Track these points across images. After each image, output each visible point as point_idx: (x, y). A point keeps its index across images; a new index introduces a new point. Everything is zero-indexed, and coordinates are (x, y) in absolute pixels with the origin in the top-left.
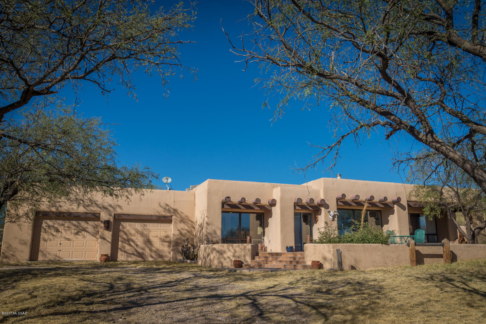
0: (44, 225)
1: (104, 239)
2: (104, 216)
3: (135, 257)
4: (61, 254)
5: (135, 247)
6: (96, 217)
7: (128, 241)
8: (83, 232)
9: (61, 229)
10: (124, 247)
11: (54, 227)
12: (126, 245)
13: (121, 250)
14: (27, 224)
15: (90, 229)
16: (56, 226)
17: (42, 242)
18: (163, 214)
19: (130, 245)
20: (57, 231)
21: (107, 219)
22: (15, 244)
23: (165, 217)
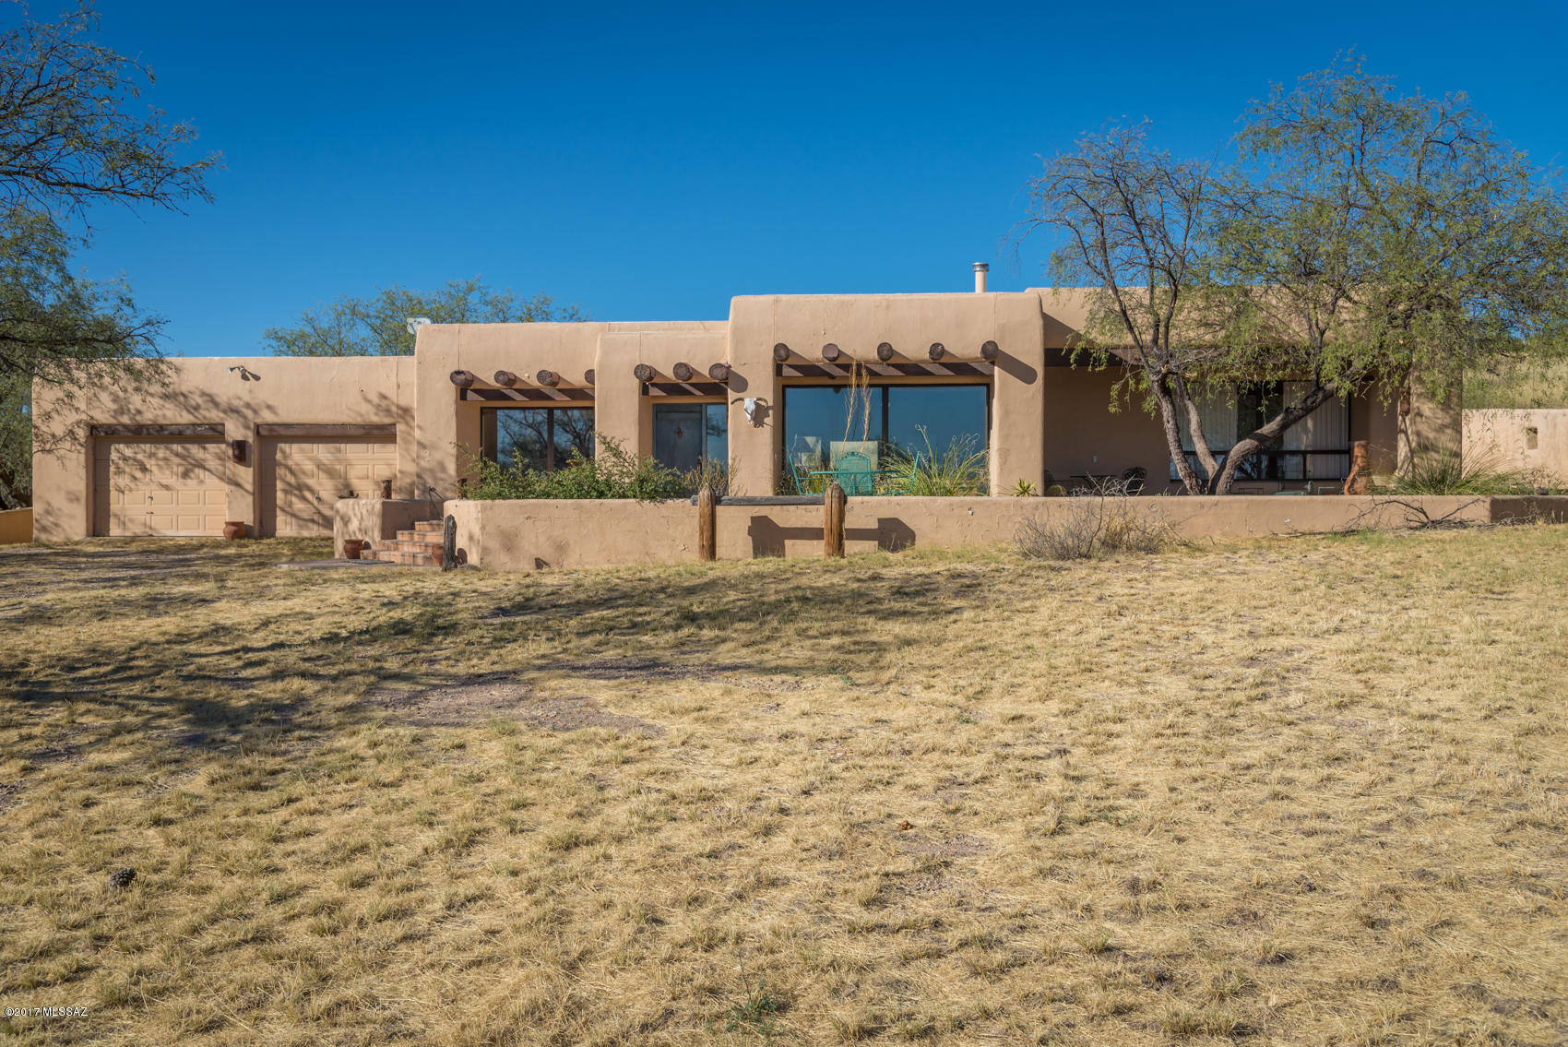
0: (114, 456)
1: (238, 485)
2: (234, 431)
3: (315, 527)
4: (155, 522)
5: (316, 503)
6: (214, 433)
7: (299, 489)
8: (197, 470)
9: (150, 464)
10: (290, 504)
11: (135, 460)
12: (294, 499)
13: (283, 510)
14: (74, 455)
15: (213, 463)
16: (140, 457)
17: (113, 494)
18: (375, 419)
19: (304, 498)
20: (144, 469)
21: (240, 438)
22: (59, 502)
23: (381, 427)
